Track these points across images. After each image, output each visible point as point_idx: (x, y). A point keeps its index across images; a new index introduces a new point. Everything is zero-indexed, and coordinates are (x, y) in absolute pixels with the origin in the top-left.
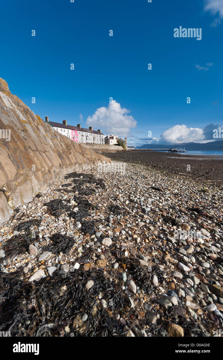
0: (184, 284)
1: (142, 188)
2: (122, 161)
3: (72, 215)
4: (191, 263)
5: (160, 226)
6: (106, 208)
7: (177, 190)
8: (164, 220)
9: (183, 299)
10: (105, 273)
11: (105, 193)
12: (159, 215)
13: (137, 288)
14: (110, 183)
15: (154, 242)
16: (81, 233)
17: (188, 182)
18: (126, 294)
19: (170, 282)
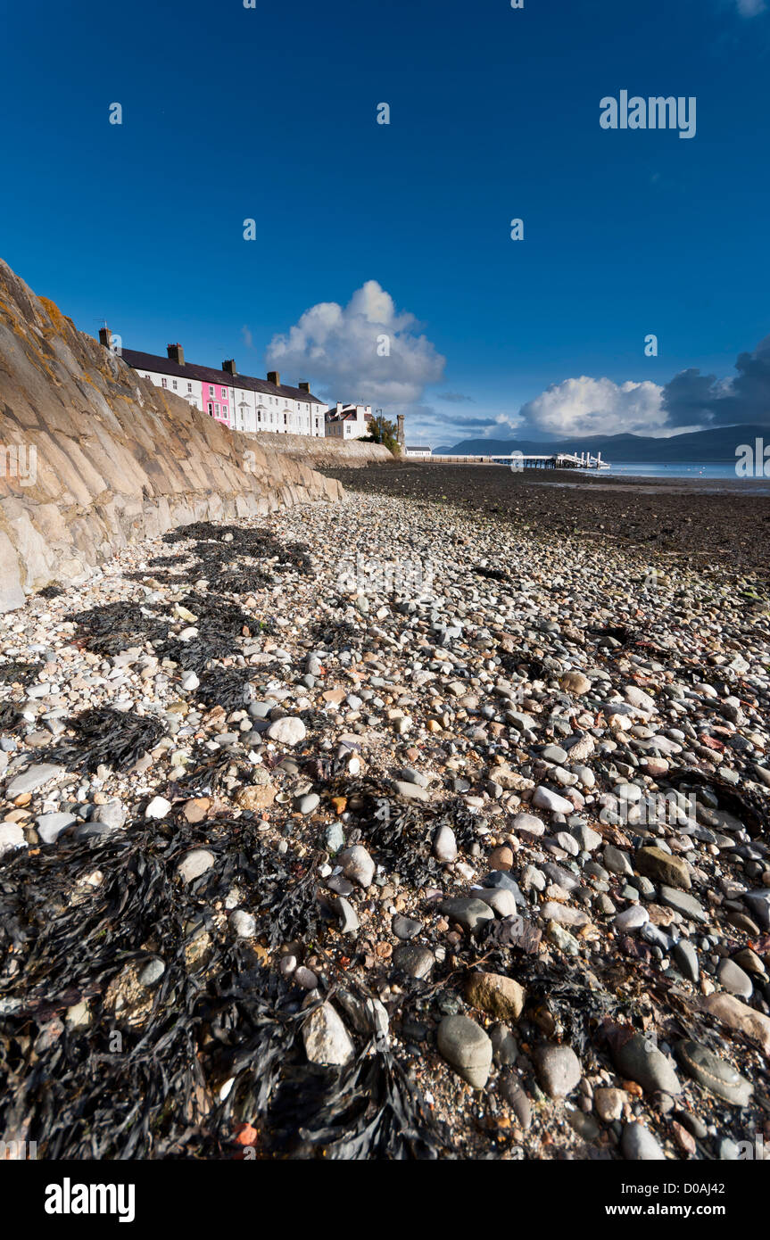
0: (546, 850)
1: (441, 573)
2: (385, 492)
3: (172, 651)
4: (581, 787)
5: (487, 682)
6: (303, 631)
7: (563, 577)
8: (503, 664)
9: (534, 897)
10: (264, 826)
11: (309, 586)
12: (490, 649)
13: (376, 870)
14: (331, 557)
15: (460, 730)
16: (193, 706)
17: (602, 556)
18: (333, 891)
19: (498, 846)
